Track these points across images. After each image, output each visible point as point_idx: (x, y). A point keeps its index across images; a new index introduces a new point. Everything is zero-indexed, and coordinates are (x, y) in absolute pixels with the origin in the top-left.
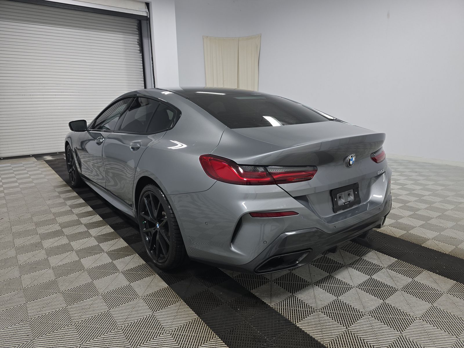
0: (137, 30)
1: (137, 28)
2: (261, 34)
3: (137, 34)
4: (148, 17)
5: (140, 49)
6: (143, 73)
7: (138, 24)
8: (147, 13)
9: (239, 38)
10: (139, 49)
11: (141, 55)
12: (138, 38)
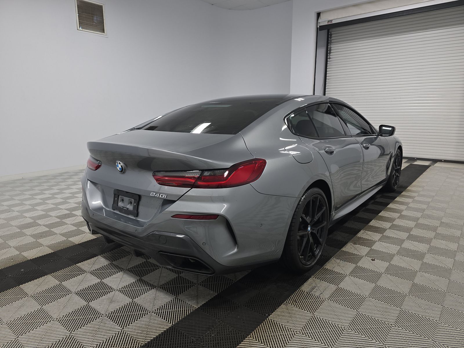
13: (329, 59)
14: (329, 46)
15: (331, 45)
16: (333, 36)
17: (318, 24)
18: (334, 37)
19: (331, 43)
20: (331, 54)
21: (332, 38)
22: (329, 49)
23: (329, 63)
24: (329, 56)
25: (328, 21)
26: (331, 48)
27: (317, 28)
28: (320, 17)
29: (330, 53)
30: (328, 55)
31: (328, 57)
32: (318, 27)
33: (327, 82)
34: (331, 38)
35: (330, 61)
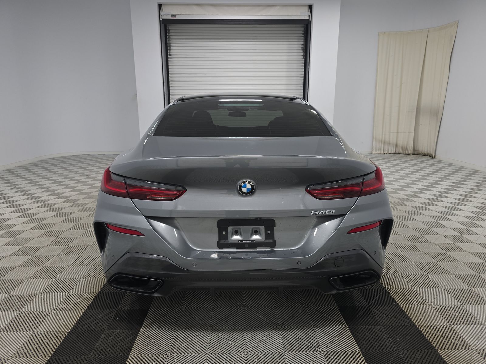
0: (303, 35)
1: (303, 33)
2: (459, 20)
3: (302, 39)
4: (310, 20)
5: (304, 54)
6: (303, 78)
7: (304, 29)
8: (309, 17)
9: (429, 29)
10: (302, 55)
11: (304, 60)
12: (302, 43)
13: (170, 56)
14: (168, 42)
15: (170, 41)
16: (171, 31)
17: (160, 16)
18: (172, 33)
19: (170, 39)
20: (172, 51)
21: (171, 34)
22: (168, 45)
23: (169, 60)
24: (170, 52)
25: (172, 16)
26: (170, 44)
27: (160, 21)
28: (161, 8)
29: (170, 49)
30: (168, 51)
31: (168, 53)
32: (161, 19)
33: (170, 80)
34: (169, 33)
35: (170, 58)
